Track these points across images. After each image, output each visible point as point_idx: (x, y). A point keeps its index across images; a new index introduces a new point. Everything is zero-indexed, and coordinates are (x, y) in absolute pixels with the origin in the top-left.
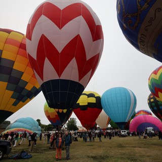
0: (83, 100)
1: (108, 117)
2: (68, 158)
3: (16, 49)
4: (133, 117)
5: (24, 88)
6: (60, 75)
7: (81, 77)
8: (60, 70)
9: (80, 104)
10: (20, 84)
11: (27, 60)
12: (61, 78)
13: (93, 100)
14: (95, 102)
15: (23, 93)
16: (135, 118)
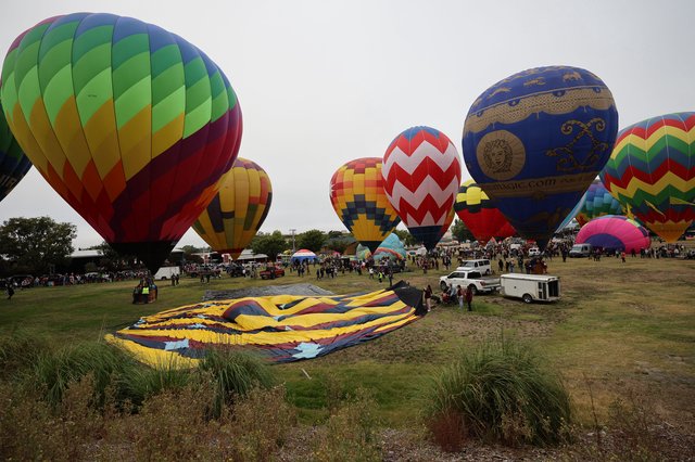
8: (419, 220)
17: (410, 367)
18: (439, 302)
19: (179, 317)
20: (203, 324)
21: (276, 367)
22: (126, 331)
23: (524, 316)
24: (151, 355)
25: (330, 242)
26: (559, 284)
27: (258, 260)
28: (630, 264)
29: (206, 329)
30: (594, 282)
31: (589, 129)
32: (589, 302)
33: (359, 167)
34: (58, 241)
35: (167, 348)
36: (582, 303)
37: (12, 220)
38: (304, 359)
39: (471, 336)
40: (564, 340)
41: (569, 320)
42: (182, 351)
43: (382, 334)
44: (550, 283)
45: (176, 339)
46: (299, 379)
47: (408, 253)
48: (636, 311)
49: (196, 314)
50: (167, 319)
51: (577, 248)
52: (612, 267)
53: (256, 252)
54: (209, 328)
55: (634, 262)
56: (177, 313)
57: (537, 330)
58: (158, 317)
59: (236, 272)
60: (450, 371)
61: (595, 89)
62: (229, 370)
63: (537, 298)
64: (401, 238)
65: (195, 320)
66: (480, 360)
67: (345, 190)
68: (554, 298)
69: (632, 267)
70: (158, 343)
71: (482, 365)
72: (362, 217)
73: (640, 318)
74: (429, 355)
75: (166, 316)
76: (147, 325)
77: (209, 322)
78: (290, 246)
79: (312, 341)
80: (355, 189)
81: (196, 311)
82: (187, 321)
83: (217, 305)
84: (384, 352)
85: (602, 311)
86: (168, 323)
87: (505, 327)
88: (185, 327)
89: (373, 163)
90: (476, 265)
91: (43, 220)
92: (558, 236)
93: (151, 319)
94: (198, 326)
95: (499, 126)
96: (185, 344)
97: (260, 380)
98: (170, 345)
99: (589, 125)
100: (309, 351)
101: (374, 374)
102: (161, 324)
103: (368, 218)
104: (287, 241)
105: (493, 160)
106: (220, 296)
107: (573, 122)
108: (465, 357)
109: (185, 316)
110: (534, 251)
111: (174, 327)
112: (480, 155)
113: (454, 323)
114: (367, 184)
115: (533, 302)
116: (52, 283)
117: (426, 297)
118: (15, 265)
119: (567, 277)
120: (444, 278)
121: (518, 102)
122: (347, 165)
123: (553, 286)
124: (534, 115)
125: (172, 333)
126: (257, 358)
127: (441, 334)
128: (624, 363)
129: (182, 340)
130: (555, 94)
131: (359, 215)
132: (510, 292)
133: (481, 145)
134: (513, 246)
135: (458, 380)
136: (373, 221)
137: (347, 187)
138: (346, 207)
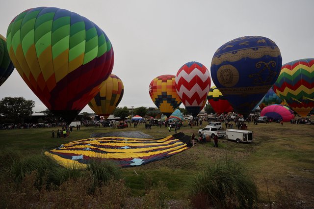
6: (191, 104)
12: (192, 106)
17: (184, 171)
18: (198, 141)
19: (79, 145)
20: (90, 148)
21: (122, 169)
22: (54, 150)
23: (236, 149)
24: (65, 162)
25: (149, 112)
26: (253, 134)
27: (117, 120)
28: (285, 126)
29: (91, 151)
30: (269, 134)
31: (269, 65)
32: (266, 143)
33: (164, 79)
34: (26, 108)
35: (73, 159)
36: (263, 144)
37: (6, 98)
38: (135, 166)
39: (212, 158)
40: (255, 160)
41: (258, 151)
42: (80, 161)
43: (171, 155)
44: (249, 134)
45: (77, 155)
46: (132, 175)
47: (184, 118)
48: (288, 148)
49: (87, 144)
50: (74, 145)
51: (261, 118)
52: (277, 127)
53: (115, 116)
54: (93, 150)
55: (287, 125)
56: (79, 143)
57: (243, 156)
58: (70, 144)
59: (106, 125)
60: (202, 174)
61: (272, 47)
62: (100, 170)
63: (243, 141)
64: (181, 112)
65: (86, 146)
66: (216, 169)
67: (158, 90)
68: (250, 141)
69: (286, 128)
70: (69, 156)
71: (217, 171)
72: (165, 102)
73: (290, 151)
74: (193, 166)
75: (73, 144)
76: (65, 148)
77: (93, 147)
78: (131, 114)
79: (139, 158)
80: (162, 89)
81: (87, 142)
82: (83, 146)
83: (97, 139)
84: (172, 164)
85: (272, 148)
86: (74, 147)
87: (228, 154)
88: (82, 149)
89: (170, 77)
90: (215, 125)
91: (20, 98)
92: (252, 113)
93: (66, 145)
94: (88, 149)
95: (227, 63)
96: (81, 157)
97: (114, 175)
98: (74, 157)
99: (269, 64)
100: (138, 162)
101: (167, 174)
102: (71, 148)
104: (130, 111)
105: (225, 78)
106: (98, 136)
107: (261, 62)
108: (209, 167)
109: (82, 144)
110: (242, 119)
111: (77, 149)
112: (218, 75)
113: (204, 151)
114: (168, 87)
115: (241, 142)
116: (23, 127)
117: (192, 139)
118: (6, 119)
119: (257, 132)
120: (200, 130)
121: (236, 52)
122: (157, 78)
123: (250, 135)
124: (243, 58)
125: (75, 152)
126: (114, 165)
127: (199, 156)
128: (282, 172)
129: (80, 155)
130: (254, 49)
132: (230, 137)
133: (219, 71)
134: (232, 117)
135: (205, 178)
136: (170, 104)
137: (159, 88)
138: (157, 97)
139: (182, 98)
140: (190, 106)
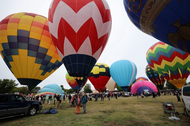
0: (95, 70)
1: (115, 82)
2: (85, 113)
3: (41, 30)
4: (134, 83)
5: (49, 62)
6: (77, 51)
7: (94, 52)
8: (77, 47)
9: (94, 73)
10: (46, 59)
11: (51, 40)
13: (103, 70)
14: (105, 72)
15: (49, 65)
16: (136, 83)
67: (9, 24)
72: (23, 52)
103: (29, 55)
131: (20, 51)
136: (34, 59)
137: (12, 22)
138: (6, 41)
139: (56, 36)
140: (75, 53)
